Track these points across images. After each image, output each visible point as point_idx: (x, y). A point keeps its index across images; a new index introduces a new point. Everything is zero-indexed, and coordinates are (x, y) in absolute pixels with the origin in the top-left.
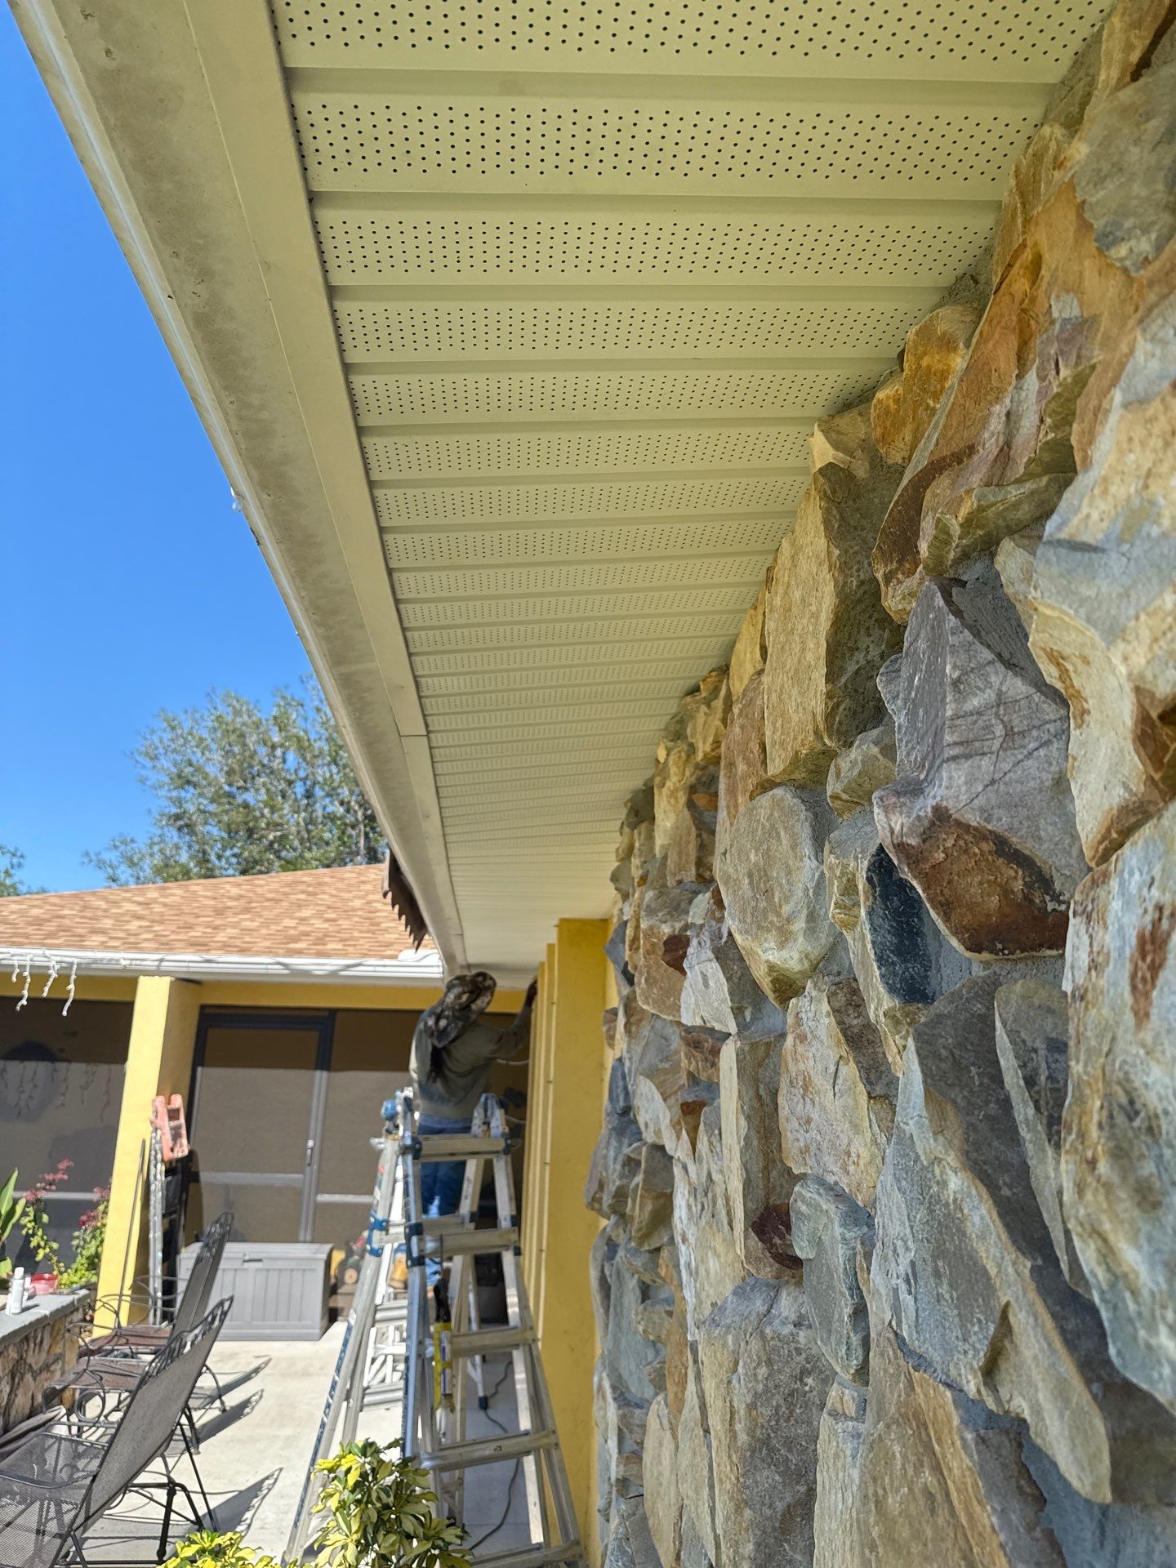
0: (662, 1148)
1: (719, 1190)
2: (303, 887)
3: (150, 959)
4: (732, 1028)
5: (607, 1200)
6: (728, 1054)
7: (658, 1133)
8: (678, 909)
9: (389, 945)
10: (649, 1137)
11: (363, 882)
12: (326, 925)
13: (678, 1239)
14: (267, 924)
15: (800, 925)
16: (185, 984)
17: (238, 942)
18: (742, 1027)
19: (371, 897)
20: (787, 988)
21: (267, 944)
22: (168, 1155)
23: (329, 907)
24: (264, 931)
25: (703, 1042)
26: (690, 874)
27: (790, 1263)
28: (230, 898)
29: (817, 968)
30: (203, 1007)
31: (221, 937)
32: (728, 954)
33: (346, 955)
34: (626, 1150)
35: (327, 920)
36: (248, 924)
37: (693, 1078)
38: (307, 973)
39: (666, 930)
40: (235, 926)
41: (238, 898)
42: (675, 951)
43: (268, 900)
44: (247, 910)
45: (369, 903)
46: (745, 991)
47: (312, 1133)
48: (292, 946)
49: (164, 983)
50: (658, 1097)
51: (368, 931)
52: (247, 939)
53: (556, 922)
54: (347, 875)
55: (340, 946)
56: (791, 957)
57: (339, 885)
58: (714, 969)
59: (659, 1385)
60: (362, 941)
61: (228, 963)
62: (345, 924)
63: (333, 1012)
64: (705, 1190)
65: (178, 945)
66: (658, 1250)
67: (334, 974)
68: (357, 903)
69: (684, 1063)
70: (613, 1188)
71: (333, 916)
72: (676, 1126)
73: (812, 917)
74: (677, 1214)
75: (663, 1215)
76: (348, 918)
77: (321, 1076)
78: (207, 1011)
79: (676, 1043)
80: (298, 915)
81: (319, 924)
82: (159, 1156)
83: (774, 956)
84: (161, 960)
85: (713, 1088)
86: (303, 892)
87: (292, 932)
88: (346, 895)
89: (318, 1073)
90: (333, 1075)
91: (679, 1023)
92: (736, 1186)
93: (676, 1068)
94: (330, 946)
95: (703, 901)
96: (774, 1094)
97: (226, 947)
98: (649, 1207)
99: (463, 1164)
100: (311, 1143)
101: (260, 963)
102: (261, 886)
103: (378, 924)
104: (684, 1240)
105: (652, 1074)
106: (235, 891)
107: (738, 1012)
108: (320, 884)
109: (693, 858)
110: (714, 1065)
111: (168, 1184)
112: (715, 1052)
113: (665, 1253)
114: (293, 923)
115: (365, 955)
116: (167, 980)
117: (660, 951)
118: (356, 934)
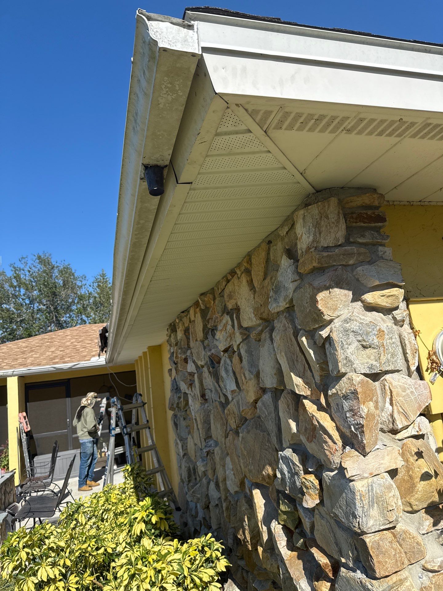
0: (186, 393)
1: (196, 395)
2: (46, 340)
3: (10, 372)
4: (196, 372)
5: (175, 405)
6: (196, 376)
7: (185, 390)
8: (185, 353)
9: (85, 356)
10: (183, 391)
11: (67, 336)
12: (61, 353)
13: (190, 406)
14: (42, 354)
15: (203, 359)
16: (21, 378)
17: (35, 362)
18: (197, 372)
19: (72, 341)
20: (203, 367)
21: (45, 361)
22: (26, 430)
23: (59, 346)
24: (42, 357)
25: (192, 374)
26: (186, 346)
27: (206, 400)
28: (24, 347)
29: (205, 364)
30: (26, 384)
31: (29, 361)
32: (194, 362)
33: (73, 362)
34: (178, 395)
35: (61, 351)
36: (35, 356)
37: (190, 380)
38: (62, 369)
39: (183, 357)
40: (31, 357)
41: (27, 347)
42: (186, 361)
43: (37, 346)
44: (32, 351)
45: (72, 343)
46: (197, 366)
47: (68, 417)
48: (53, 361)
49: (15, 379)
50: (184, 384)
51: (76, 353)
52: (38, 361)
53: (147, 347)
54: (60, 334)
55: (69, 359)
56: (203, 363)
57: (59, 338)
58: (193, 364)
59: (189, 433)
60: (76, 356)
61: (35, 369)
62: (68, 351)
63: (69, 379)
64: (194, 397)
65: (16, 366)
66: (186, 410)
67: (70, 368)
68: (68, 344)
69: (189, 378)
70: (176, 403)
71: (62, 349)
72: (188, 388)
73: (204, 358)
74: (190, 402)
75: (187, 403)
76: (68, 349)
77: (68, 400)
78: (27, 385)
79: (187, 374)
80: (50, 350)
81: (59, 353)
82: (23, 431)
83: (201, 363)
84: (13, 371)
85: (194, 381)
86: (48, 342)
87: (51, 356)
88: (63, 341)
89: (67, 399)
90: (72, 399)
91: (187, 371)
92: (198, 392)
93: (187, 379)
94: (66, 359)
95: (189, 351)
96: (202, 380)
97: (32, 364)
98: (185, 403)
99: (132, 411)
100: (68, 420)
101: (47, 367)
102: (32, 342)
103: (79, 350)
104: (191, 406)
105: (183, 381)
106: (24, 345)
107: (197, 370)
108: (52, 338)
109: (186, 343)
110: (194, 377)
111: (27, 439)
112: (194, 375)
113: (188, 410)
114: (50, 353)
115: (79, 361)
116: (16, 377)
117: (183, 360)
118: (73, 354)
